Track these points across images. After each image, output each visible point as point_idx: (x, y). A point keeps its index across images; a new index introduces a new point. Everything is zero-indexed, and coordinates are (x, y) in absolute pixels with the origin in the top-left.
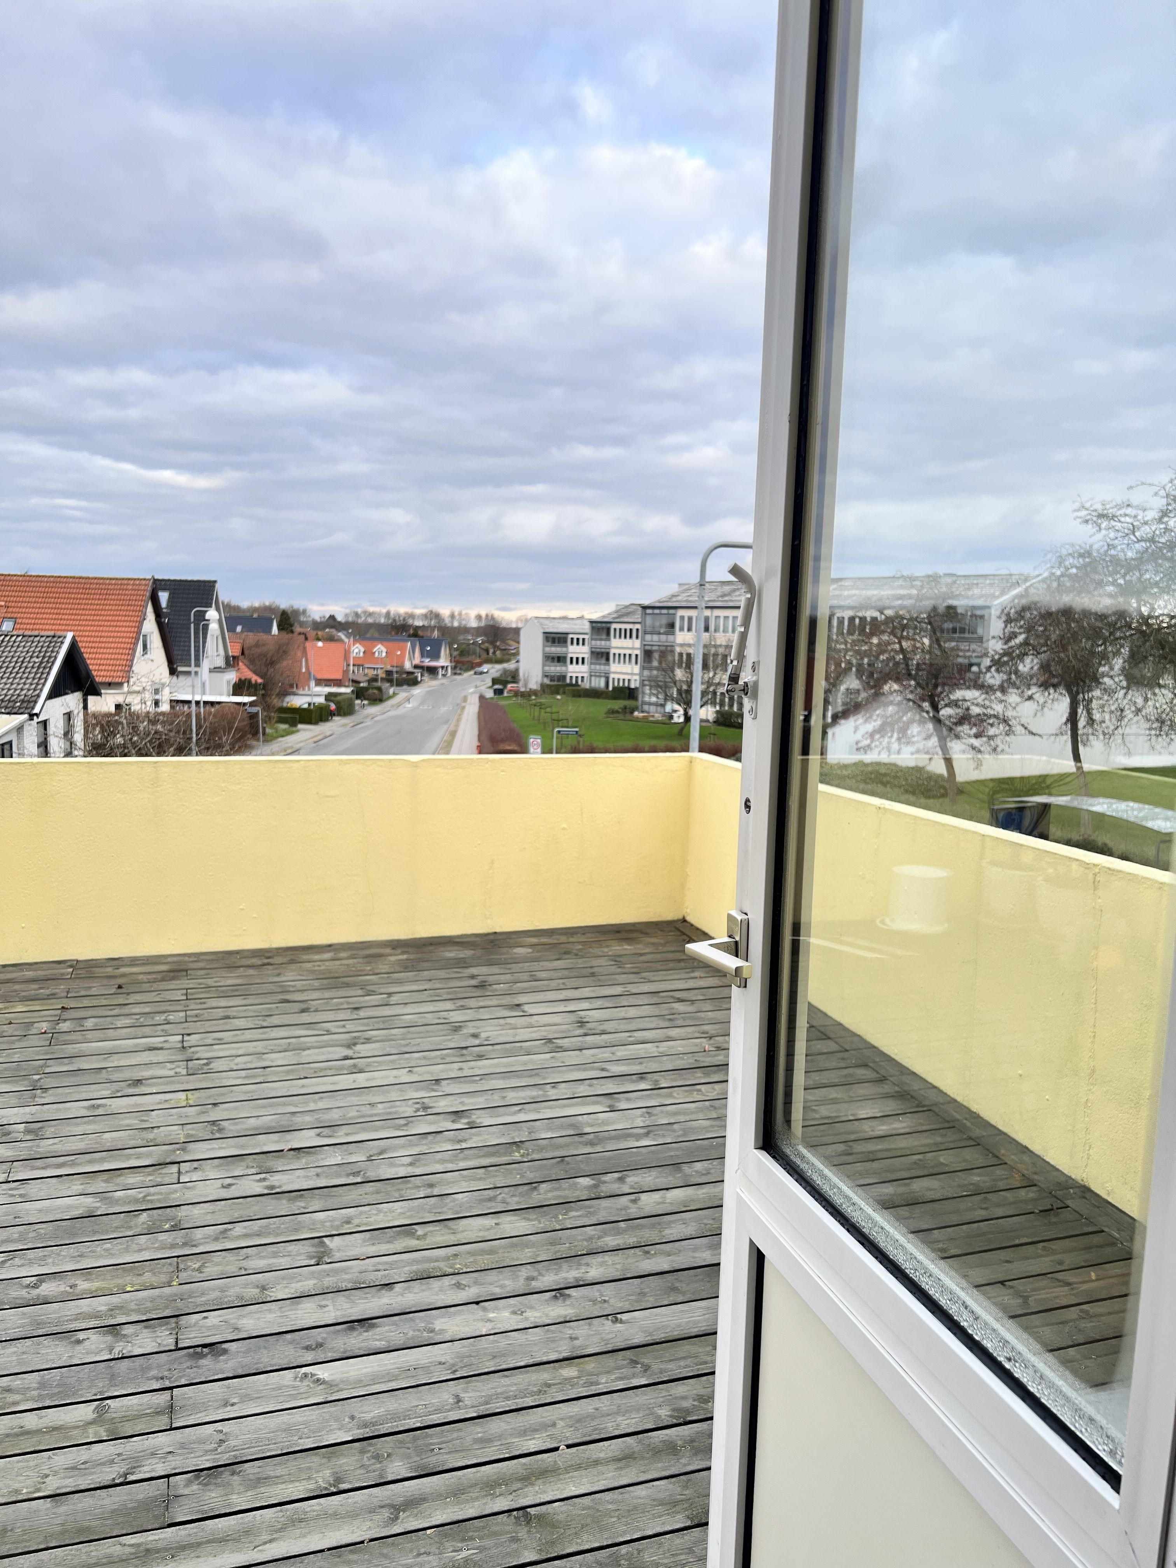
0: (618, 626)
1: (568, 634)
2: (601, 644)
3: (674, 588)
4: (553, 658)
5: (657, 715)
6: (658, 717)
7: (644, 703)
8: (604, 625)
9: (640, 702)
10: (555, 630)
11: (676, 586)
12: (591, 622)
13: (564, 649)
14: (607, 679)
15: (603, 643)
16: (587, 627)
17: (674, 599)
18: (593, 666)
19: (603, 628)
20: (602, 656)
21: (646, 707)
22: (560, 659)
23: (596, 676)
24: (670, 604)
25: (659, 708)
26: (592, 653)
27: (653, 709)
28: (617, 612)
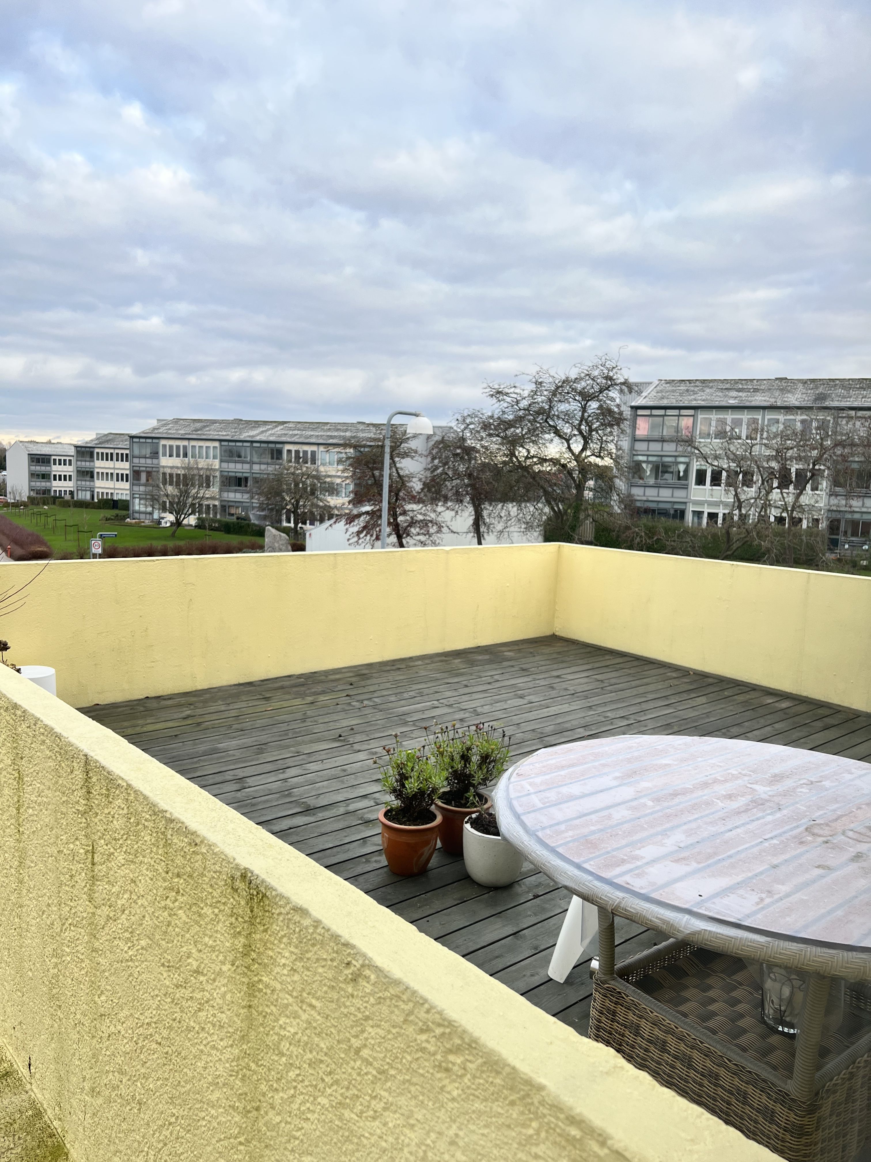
0: (100, 451)
1: (51, 455)
2: (86, 465)
3: (154, 423)
4: (38, 475)
5: (147, 521)
6: (147, 522)
7: (134, 512)
8: (88, 449)
9: (131, 512)
10: (39, 453)
11: (156, 421)
12: (76, 447)
13: (48, 468)
14: (92, 492)
15: (88, 464)
16: (72, 451)
17: (156, 431)
18: (79, 483)
19: (87, 452)
20: (88, 474)
21: (137, 515)
22: (45, 476)
23: (82, 490)
24: (153, 435)
25: (148, 516)
26: (78, 471)
27: (142, 516)
28: (98, 439)
